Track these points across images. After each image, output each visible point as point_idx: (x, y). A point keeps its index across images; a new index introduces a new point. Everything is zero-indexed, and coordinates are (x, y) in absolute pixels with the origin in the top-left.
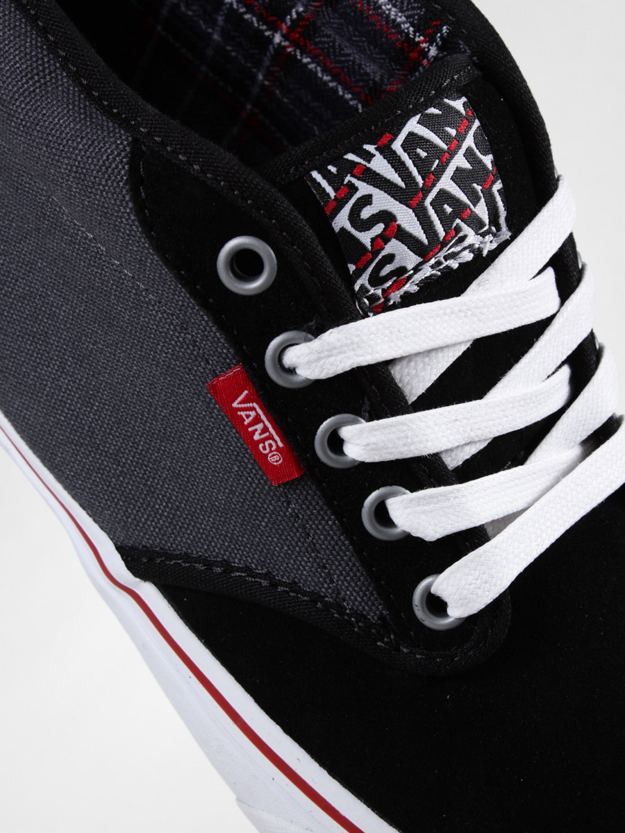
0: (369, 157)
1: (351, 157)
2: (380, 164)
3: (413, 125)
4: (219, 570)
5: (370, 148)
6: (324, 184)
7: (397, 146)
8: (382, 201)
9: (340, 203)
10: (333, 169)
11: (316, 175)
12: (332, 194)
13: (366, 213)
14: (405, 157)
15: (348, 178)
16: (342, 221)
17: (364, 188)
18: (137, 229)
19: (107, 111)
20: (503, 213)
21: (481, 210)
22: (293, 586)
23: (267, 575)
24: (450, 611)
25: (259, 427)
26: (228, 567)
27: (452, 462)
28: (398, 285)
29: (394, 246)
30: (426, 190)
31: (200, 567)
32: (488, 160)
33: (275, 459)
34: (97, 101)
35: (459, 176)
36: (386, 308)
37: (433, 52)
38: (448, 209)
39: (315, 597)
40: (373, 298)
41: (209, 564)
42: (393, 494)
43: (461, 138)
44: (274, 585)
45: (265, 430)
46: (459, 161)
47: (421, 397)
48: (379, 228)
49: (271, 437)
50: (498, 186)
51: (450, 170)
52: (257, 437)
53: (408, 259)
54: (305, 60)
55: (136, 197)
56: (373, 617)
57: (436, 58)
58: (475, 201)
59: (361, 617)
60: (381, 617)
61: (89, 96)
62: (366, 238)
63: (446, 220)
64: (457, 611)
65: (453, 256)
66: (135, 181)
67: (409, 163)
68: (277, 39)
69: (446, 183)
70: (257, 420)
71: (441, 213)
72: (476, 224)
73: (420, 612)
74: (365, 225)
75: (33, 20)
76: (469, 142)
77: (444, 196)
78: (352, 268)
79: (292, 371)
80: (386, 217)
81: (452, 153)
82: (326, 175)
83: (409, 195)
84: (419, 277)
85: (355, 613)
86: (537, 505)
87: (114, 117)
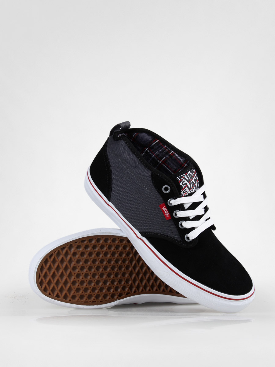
0: (184, 176)
1: (182, 175)
2: (186, 177)
3: (189, 172)
4: (156, 234)
5: (184, 175)
6: (179, 179)
7: (188, 175)
8: (186, 182)
9: (181, 181)
10: (180, 177)
11: (177, 177)
12: (180, 180)
13: (184, 183)
14: (189, 176)
15: (182, 178)
16: (181, 184)
17: (184, 180)
18: (152, 184)
19: (148, 168)
20: (198, 186)
21: (196, 185)
22: (167, 236)
23: (164, 234)
24: (190, 239)
25: (166, 211)
26: (157, 234)
27: (191, 218)
28: (186, 194)
29: (187, 188)
30: (191, 181)
31: (153, 234)
32: (197, 178)
33: (168, 216)
34: (146, 167)
35: (195, 180)
36: (184, 196)
37: (186, 165)
38: (193, 184)
39: (171, 237)
40: (183, 195)
41: (155, 233)
42: (183, 222)
43: (195, 175)
44: (165, 236)
45: (167, 212)
46: (195, 178)
47: (187, 209)
48: (185, 185)
49: (167, 213)
50: (198, 182)
51: (193, 179)
52: (165, 213)
53: (187, 190)
54: (164, 166)
55: (152, 179)
56: (179, 240)
57: (186, 166)
58: (196, 183)
59: (177, 240)
60: (180, 240)
61: (145, 166)
62: (183, 186)
63: (193, 185)
64: (191, 239)
65: (192, 191)
66: (152, 177)
67: (189, 177)
68: (160, 162)
69: (193, 181)
70: (166, 210)
71: (192, 184)
72: (195, 187)
73: (186, 239)
74: (183, 185)
75: (137, 156)
76: (196, 175)
77: (193, 182)
78: (181, 190)
79: (171, 204)
80: (186, 184)
81: (194, 177)
82: (179, 178)
83: (189, 181)
84: (188, 193)
85: (176, 239)
86: (201, 226)
87: (149, 169)
